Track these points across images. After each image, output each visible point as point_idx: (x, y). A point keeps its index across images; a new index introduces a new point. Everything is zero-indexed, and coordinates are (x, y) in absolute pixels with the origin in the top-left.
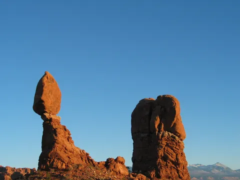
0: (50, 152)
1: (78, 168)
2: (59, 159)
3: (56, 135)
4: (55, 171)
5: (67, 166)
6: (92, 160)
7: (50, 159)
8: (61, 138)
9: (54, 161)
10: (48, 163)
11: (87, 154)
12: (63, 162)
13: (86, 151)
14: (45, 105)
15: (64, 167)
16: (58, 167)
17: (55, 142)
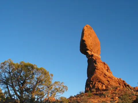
0: (92, 77)
1: (117, 89)
2: (99, 82)
3: (96, 63)
4: (97, 92)
5: (107, 87)
6: (128, 86)
7: (92, 82)
8: (99, 65)
9: (95, 83)
10: (91, 86)
11: (124, 81)
12: (103, 84)
13: (122, 80)
14: (86, 43)
15: (104, 88)
16: (98, 88)
17: (95, 68)
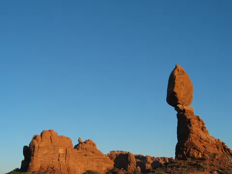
0: (185, 142)
1: (214, 157)
2: (194, 148)
3: (190, 126)
4: (192, 160)
5: (203, 155)
6: (228, 150)
7: (186, 148)
8: (195, 128)
9: (190, 150)
10: (185, 153)
11: (223, 144)
12: (199, 151)
13: (221, 141)
14: (177, 97)
15: (200, 156)
16: (194, 156)
17: (190, 132)
